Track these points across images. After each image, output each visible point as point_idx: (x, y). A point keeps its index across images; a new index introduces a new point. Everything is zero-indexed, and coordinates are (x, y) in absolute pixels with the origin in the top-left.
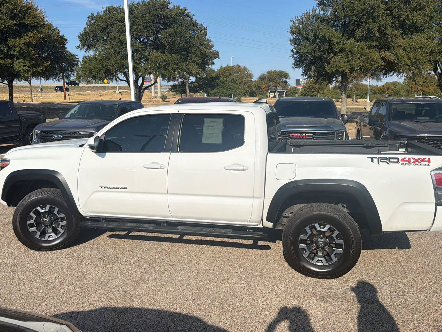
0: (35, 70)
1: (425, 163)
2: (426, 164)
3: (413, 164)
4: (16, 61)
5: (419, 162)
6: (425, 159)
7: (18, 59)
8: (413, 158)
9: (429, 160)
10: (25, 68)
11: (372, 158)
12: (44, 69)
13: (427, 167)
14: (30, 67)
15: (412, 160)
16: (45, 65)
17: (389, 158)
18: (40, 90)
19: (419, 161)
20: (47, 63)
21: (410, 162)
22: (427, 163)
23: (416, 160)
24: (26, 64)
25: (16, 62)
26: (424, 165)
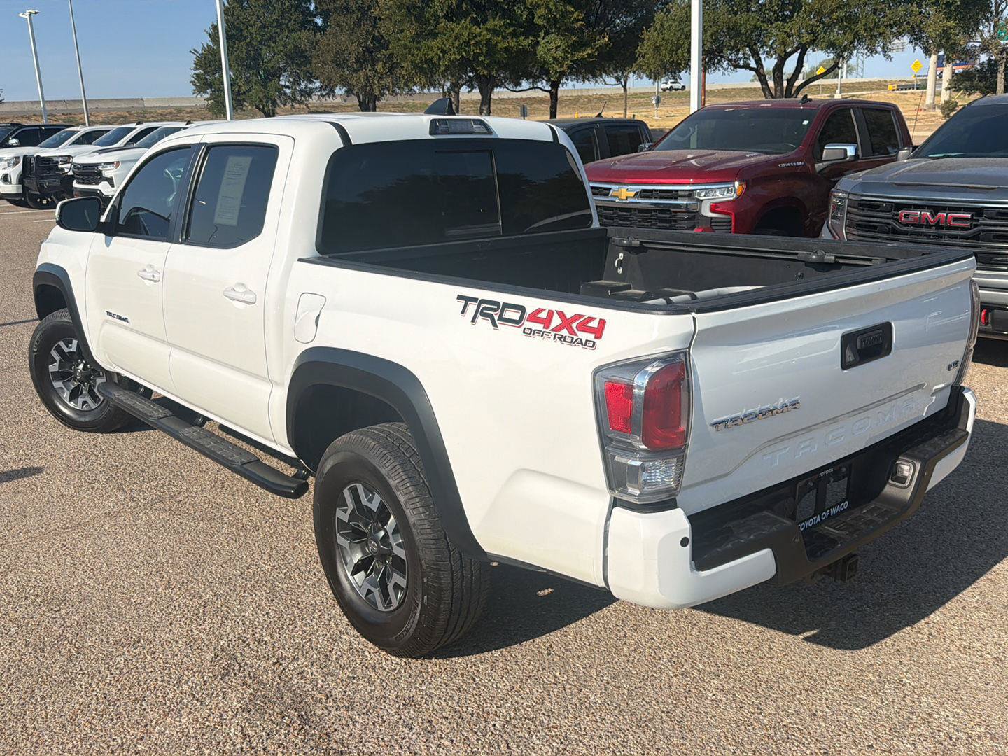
0: (577, 56)
1: (584, 336)
2: (587, 341)
3: (553, 333)
4: (543, 39)
5: (572, 332)
6: (592, 319)
7: (547, 33)
8: (561, 314)
9: (603, 323)
10: (559, 54)
11: (467, 300)
12: (596, 53)
13: (587, 352)
14: (567, 49)
15: (556, 321)
16: (598, 44)
17: (504, 303)
18: (654, 102)
19: (574, 326)
20: (604, 37)
21: (548, 327)
22: (591, 337)
23: (566, 323)
24: (559, 45)
25: (543, 41)
26: (582, 343)
